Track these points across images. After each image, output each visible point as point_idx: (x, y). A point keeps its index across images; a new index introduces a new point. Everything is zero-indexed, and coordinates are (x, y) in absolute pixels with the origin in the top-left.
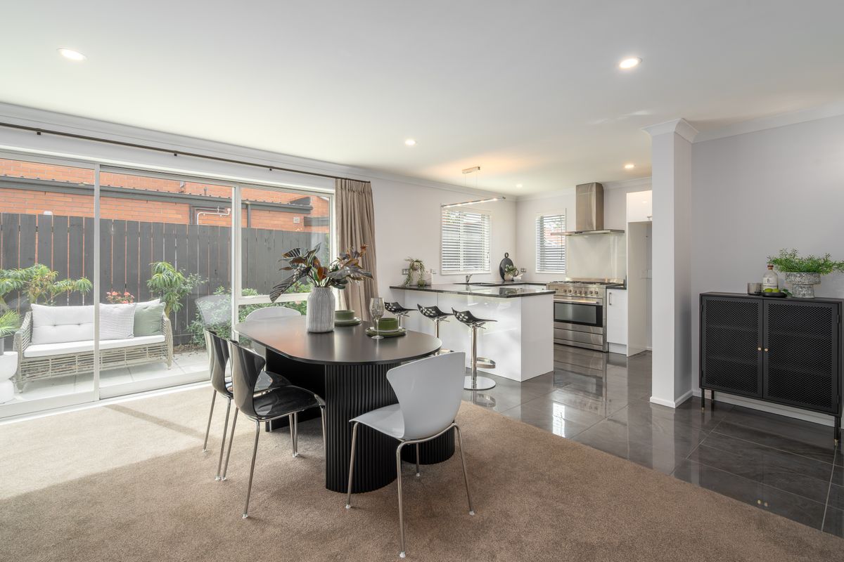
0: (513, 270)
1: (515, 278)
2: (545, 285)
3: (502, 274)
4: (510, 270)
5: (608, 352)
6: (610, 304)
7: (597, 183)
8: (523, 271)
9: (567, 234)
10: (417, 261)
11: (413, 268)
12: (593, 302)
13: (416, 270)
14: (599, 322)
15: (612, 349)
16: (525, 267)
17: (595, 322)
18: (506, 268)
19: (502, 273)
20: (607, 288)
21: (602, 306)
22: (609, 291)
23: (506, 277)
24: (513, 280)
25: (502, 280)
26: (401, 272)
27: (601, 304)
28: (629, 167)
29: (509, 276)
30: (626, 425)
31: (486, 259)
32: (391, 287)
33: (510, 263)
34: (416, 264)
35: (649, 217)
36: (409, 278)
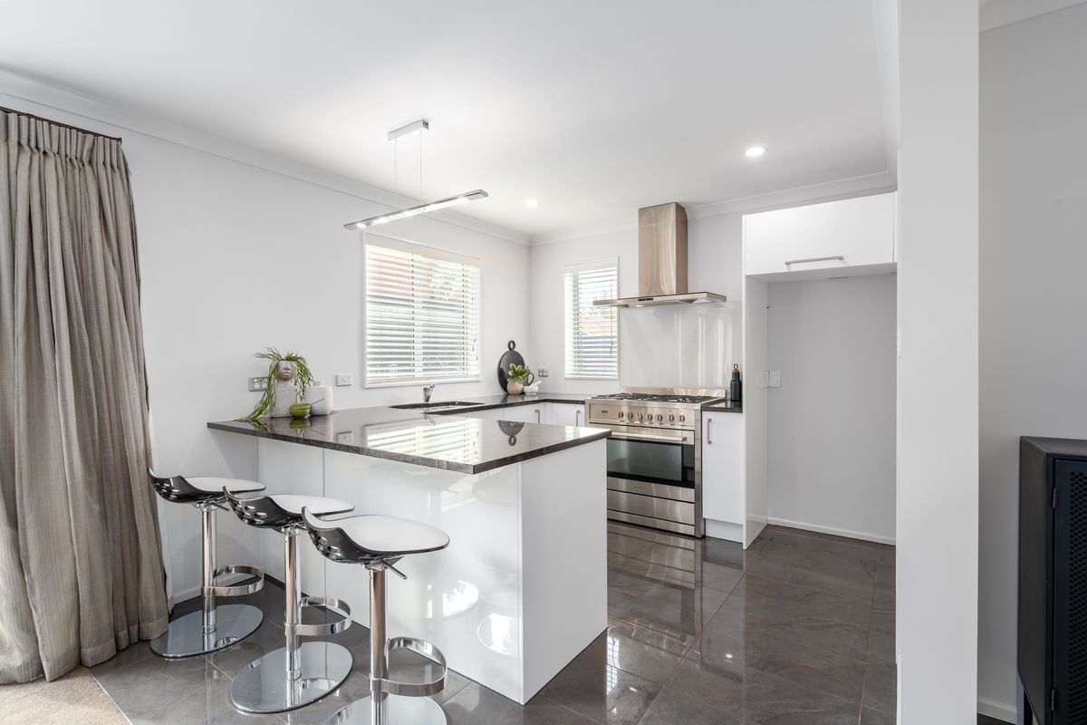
0: (522, 374)
1: (527, 389)
2: (583, 403)
3: (504, 383)
4: (517, 374)
5: (704, 537)
6: (710, 443)
7: (677, 204)
8: (543, 374)
9: (621, 302)
10: (289, 359)
11: (278, 375)
12: (677, 437)
13: (286, 379)
14: (688, 477)
15: (711, 531)
16: (545, 368)
17: (679, 478)
18: (511, 371)
19: (503, 379)
20: (703, 409)
21: (693, 447)
22: (707, 415)
23: (510, 387)
24: (523, 393)
25: (502, 393)
26: (246, 386)
27: (690, 442)
28: (755, 152)
29: (516, 386)
30: (739, 680)
31: (471, 352)
32: (210, 426)
33: (518, 359)
34: (283, 364)
35: (788, 264)
36: (268, 401)
